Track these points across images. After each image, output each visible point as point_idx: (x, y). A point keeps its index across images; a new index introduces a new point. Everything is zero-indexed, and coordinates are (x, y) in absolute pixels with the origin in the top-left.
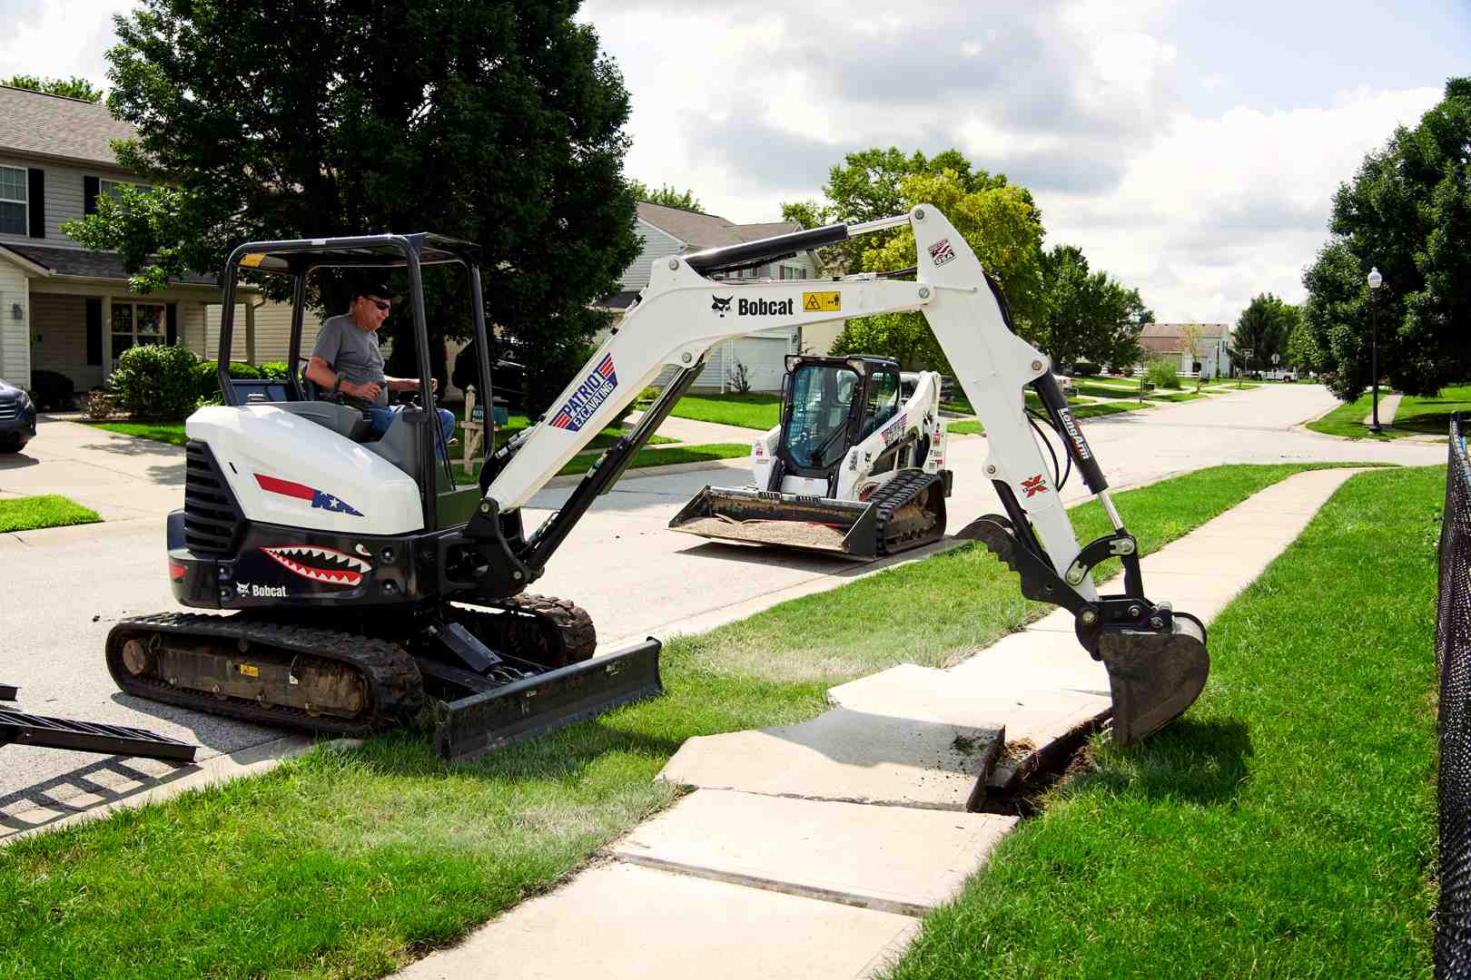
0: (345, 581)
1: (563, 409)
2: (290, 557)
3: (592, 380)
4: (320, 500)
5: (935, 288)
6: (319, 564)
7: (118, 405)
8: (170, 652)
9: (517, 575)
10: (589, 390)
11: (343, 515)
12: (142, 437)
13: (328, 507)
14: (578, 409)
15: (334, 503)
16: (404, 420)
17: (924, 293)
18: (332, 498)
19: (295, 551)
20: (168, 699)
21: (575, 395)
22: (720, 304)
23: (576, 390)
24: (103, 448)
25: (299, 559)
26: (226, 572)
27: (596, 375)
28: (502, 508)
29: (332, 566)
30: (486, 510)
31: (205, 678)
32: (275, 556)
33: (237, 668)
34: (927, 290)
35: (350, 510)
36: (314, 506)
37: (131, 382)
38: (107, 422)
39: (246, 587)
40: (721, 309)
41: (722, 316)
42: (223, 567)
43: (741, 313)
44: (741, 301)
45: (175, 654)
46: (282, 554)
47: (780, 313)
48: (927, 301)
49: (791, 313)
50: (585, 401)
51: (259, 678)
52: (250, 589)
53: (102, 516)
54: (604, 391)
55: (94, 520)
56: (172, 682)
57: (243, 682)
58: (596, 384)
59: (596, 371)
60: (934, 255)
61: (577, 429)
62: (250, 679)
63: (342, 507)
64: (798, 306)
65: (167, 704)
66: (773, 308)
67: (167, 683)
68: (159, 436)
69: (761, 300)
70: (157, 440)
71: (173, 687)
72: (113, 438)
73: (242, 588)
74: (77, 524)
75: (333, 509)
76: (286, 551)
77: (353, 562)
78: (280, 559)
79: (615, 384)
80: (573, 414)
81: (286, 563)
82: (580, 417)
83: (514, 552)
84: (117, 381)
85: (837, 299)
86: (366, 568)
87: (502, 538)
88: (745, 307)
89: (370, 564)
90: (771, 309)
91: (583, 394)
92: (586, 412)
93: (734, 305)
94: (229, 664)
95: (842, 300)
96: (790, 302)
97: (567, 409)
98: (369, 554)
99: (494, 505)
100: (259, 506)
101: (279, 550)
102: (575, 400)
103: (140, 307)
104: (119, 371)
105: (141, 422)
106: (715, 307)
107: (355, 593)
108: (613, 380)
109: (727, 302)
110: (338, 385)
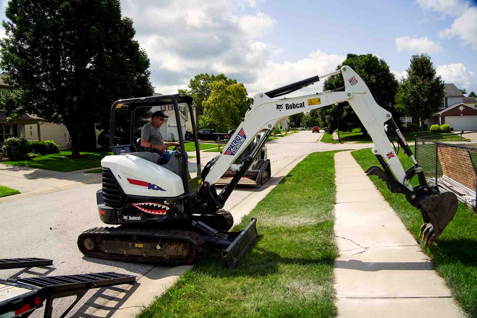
0: (161, 213)
1: (228, 149)
2: (141, 206)
3: (237, 137)
4: (151, 186)
5: (353, 93)
6: (152, 208)
7: (5, 156)
8: (104, 241)
9: (217, 207)
10: (237, 141)
11: (159, 191)
12: (15, 165)
13: (154, 189)
14: (234, 148)
15: (156, 187)
16: (175, 157)
17: (349, 95)
18: (155, 185)
19: (143, 204)
20: (106, 258)
21: (232, 143)
22: (279, 107)
23: (232, 142)
24: (6, 169)
25: (145, 207)
26: (119, 212)
27: (238, 136)
28: (211, 184)
29: (156, 209)
30: (206, 186)
31: (120, 250)
32: (136, 206)
33: (134, 245)
34: (350, 94)
35: (161, 189)
36: (149, 188)
37: (8, 149)
38: (3, 161)
39: (127, 217)
40: (280, 108)
41: (280, 111)
42: (118, 211)
43: (287, 109)
44: (286, 105)
45: (106, 242)
46: (139, 205)
47: (300, 107)
48: (350, 97)
49: (304, 107)
50: (236, 145)
51: (143, 248)
52: (128, 218)
53: (20, 191)
54: (242, 141)
55: (18, 193)
56: (106, 252)
57: (137, 250)
58: (239, 139)
59: (238, 134)
60: (350, 82)
61: (234, 155)
62: (139, 249)
63: (159, 188)
64: (306, 104)
65: (105, 259)
66: (298, 106)
67: (105, 253)
68: (21, 165)
69: (293, 104)
70: (20, 166)
71: (107, 253)
72: (7, 166)
73: (125, 218)
74: (13, 195)
75: (155, 189)
76: (140, 204)
77: (163, 207)
78: (138, 207)
79: (246, 138)
80: (232, 150)
81: (140, 208)
82: (234, 150)
83: (215, 199)
84: (4, 149)
85: (319, 100)
86: (168, 208)
87: (211, 194)
88: (288, 106)
89: (169, 207)
90: (297, 106)
91: (234, 142)
92: (237, 148)
93: (284, 106)
94: (130, 244)
95: (321, 100)
96: (303, 103)
97: (230, 149)
98: (169, 204)
99: (208, 183)
100: (129, 190)
101: (137, 204)
102: (232, 145)
103: (5, 126)
104: (4, 146)
105: (13, 161)
106: (277, 108)
107: (165, 217)
108: (245, 137)
109: (282, 106)
110: (151, 146)
